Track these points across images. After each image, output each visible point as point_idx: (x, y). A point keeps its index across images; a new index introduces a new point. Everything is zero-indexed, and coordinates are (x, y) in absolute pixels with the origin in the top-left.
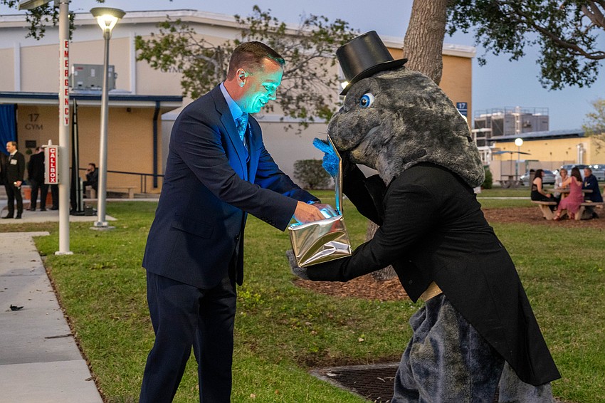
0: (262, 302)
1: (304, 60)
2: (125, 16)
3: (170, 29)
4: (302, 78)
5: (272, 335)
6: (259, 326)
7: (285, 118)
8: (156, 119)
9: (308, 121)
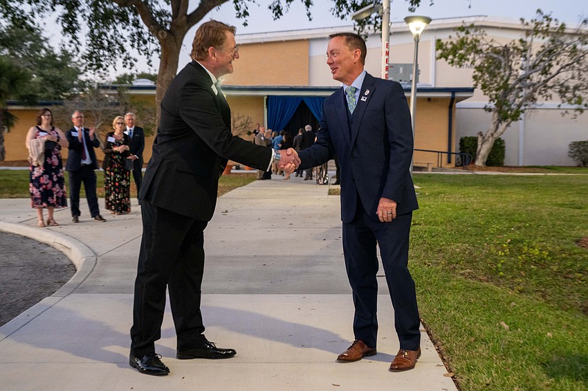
0: (550, 258)
1: (581, 55)
2: (431, 23)
3: (465, 32)
4: (579, 70)
5: (559, 286)
6: (548, 279)
7: (562, 105)
8: (451, 107)
9: (583, 107)
